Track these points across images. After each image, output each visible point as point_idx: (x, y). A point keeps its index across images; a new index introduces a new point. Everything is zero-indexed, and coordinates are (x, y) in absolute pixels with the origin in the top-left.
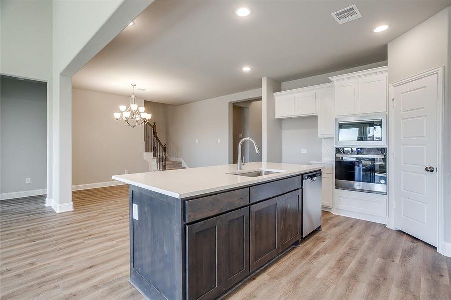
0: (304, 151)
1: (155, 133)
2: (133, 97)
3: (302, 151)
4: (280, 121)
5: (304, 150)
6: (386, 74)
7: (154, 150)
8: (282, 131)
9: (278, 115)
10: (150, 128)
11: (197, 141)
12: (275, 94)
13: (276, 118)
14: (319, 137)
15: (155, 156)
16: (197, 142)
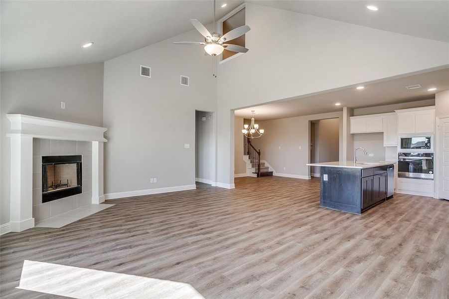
1: (249, 142)
2: (253, 119)
6: (434, 110)
7: (249, 153)
8: (354, 142)
12: (351, 118)
13: (352, 133)
14: (384, 146)
15: (249, 158)
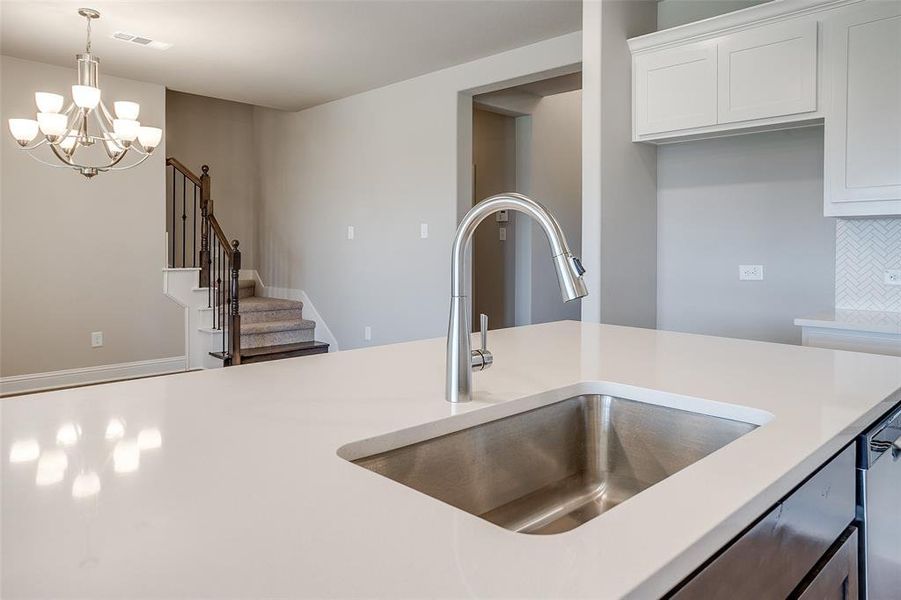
0: (752, 272)
1: (205, 202)
2: (87, 58)
3: (743, 269)
4: (653, 150)
5: (751, 268)
7: (205, 261)
9: (646, 127)
10: (190, 185)
11: (351, 230)
12: (635, 43)
13: (636, 138)
14: (829, 211)
15: (204, 281)
16: (351, 235)
